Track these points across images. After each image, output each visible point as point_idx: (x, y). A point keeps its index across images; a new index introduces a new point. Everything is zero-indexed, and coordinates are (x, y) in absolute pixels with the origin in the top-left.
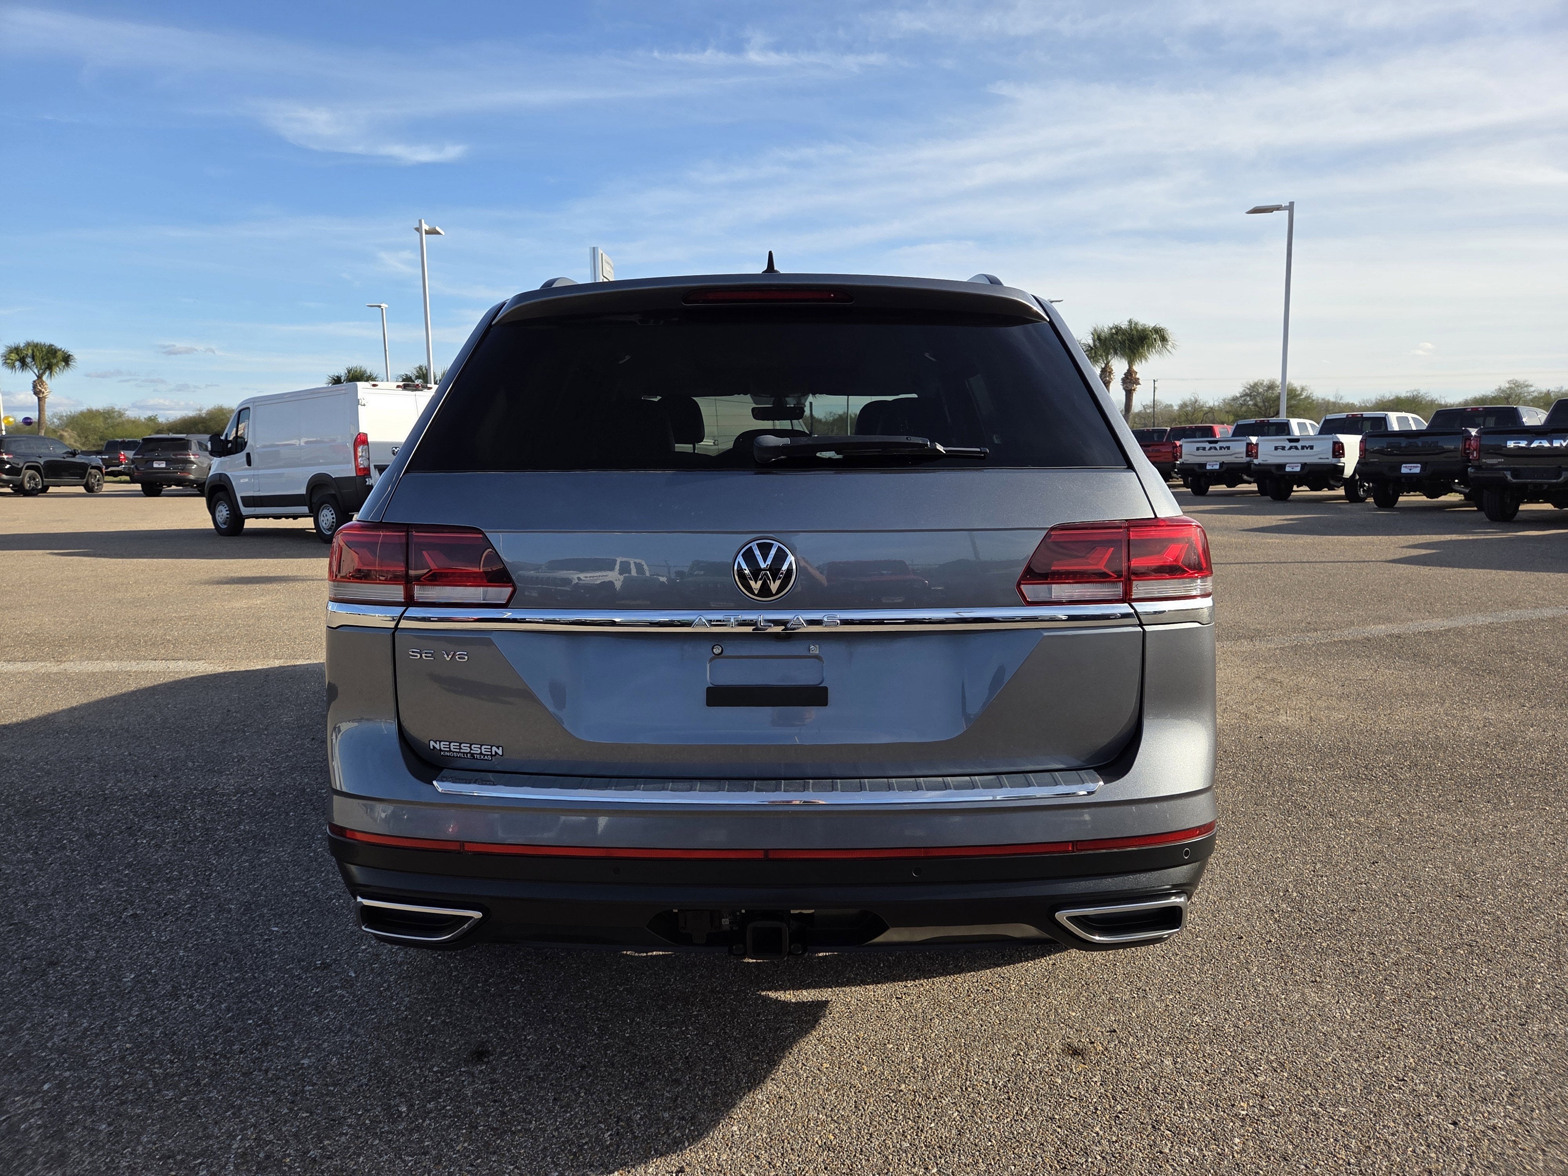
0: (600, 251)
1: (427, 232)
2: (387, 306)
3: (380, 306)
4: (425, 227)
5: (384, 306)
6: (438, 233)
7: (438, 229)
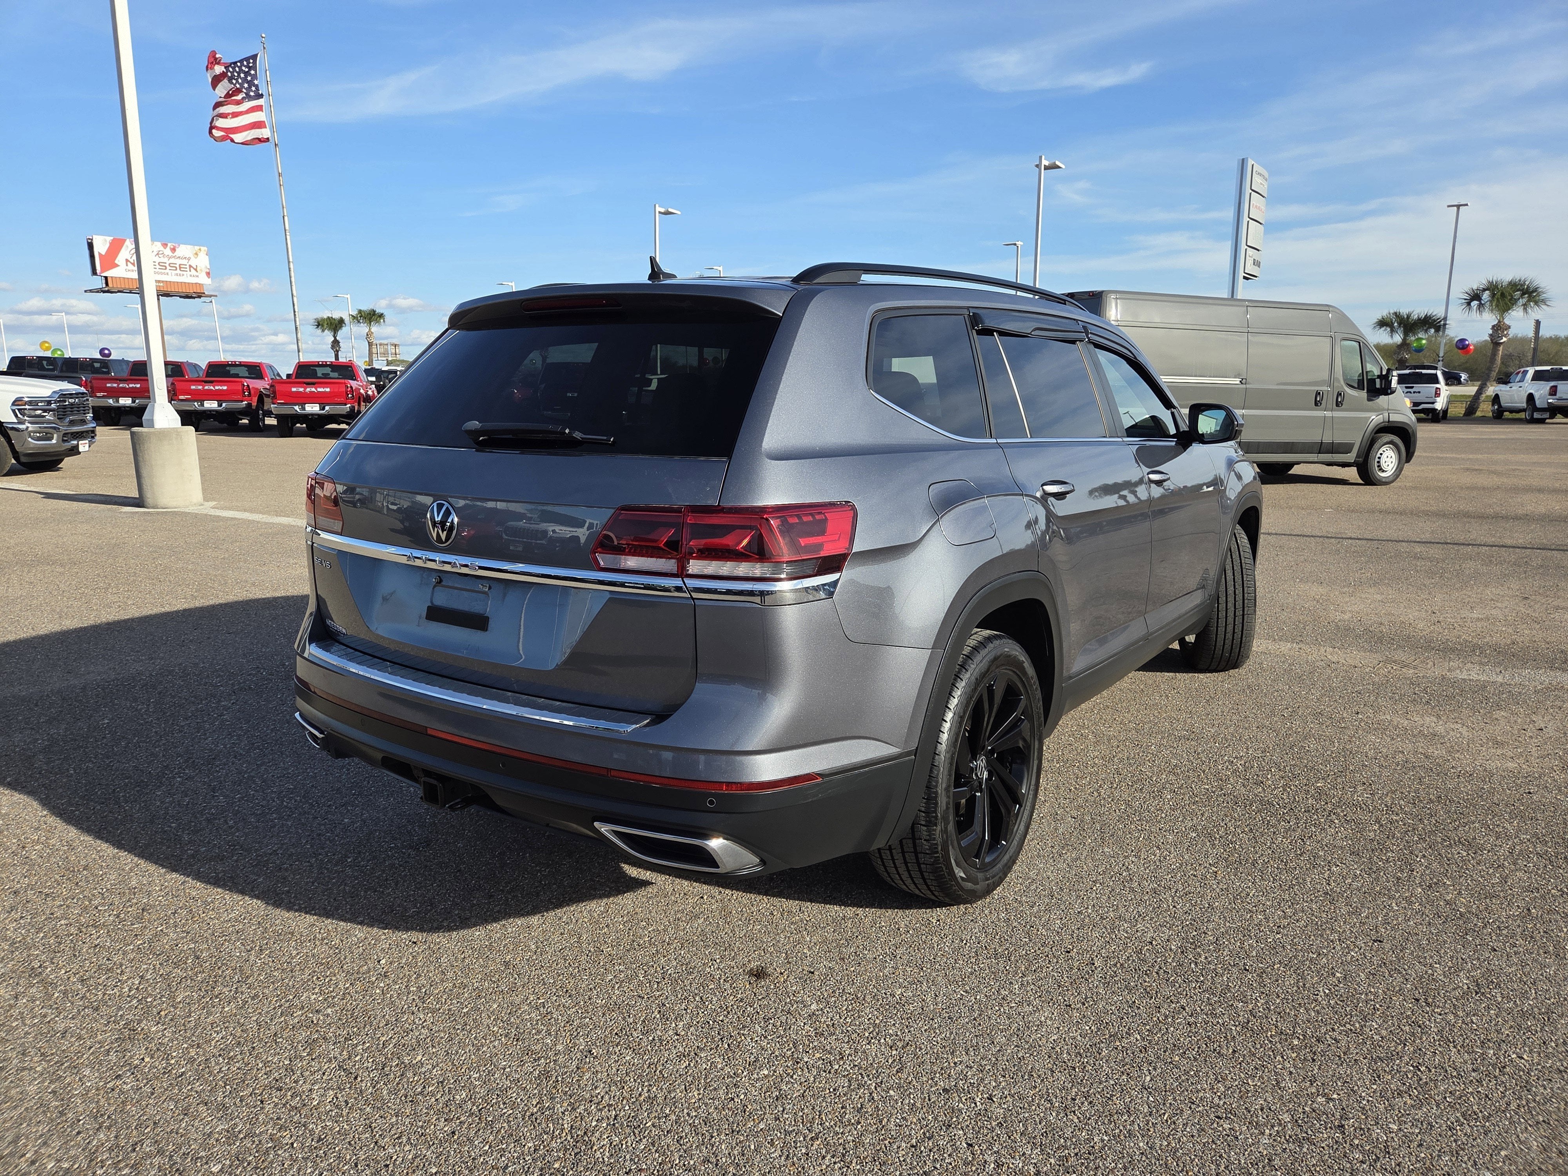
0: (1250, 162)
1: (1046, 168)
2: (1022, 243)
3: (1015, 244)
4: (1045, 162)
5: (1019, 243)
6: (1059, 167)
7: (1058, 163)
